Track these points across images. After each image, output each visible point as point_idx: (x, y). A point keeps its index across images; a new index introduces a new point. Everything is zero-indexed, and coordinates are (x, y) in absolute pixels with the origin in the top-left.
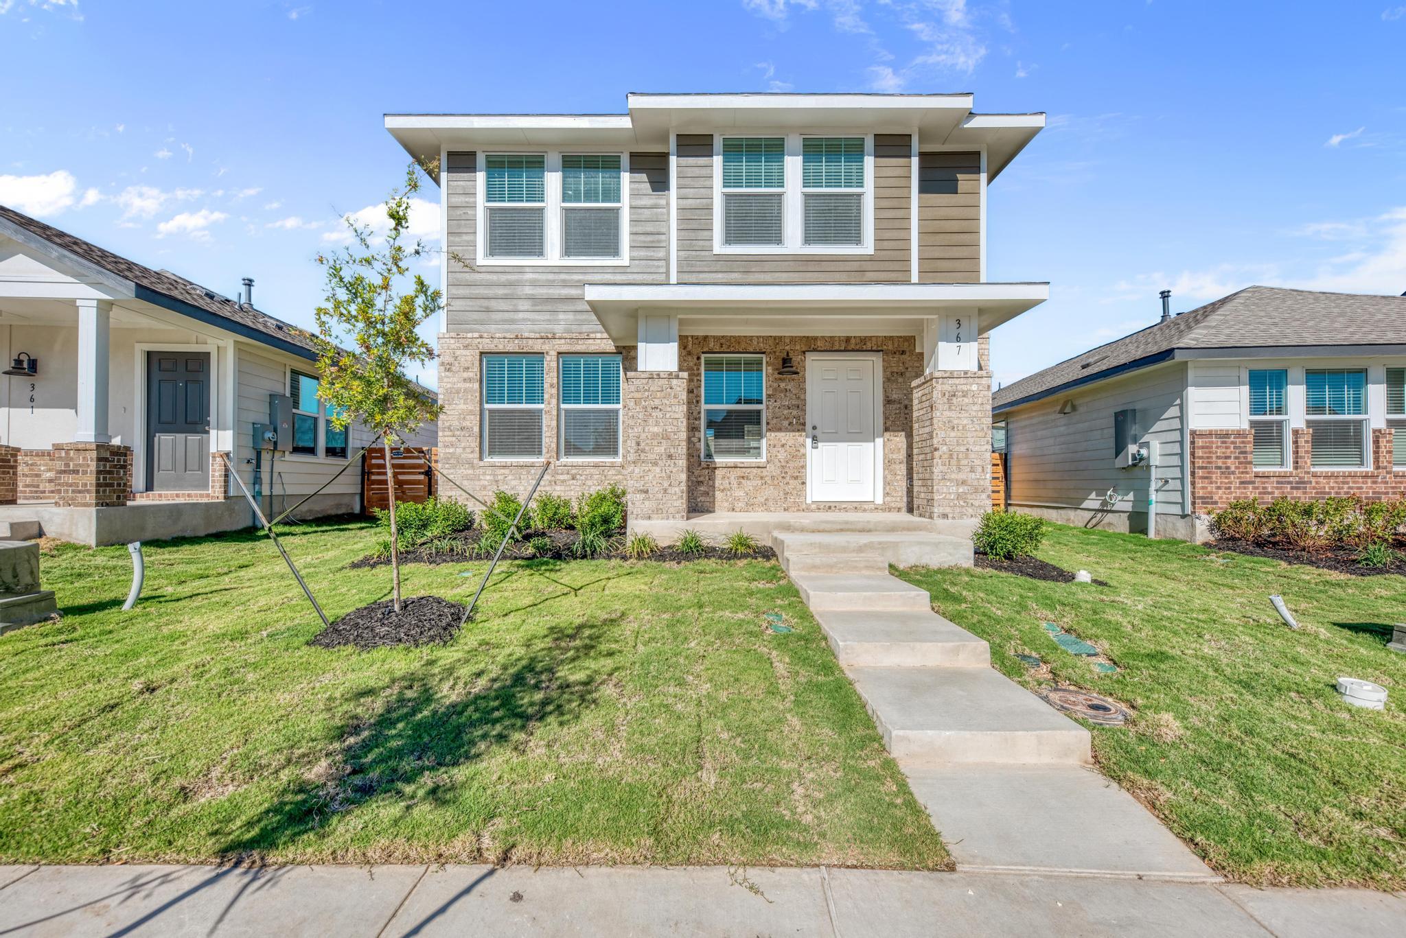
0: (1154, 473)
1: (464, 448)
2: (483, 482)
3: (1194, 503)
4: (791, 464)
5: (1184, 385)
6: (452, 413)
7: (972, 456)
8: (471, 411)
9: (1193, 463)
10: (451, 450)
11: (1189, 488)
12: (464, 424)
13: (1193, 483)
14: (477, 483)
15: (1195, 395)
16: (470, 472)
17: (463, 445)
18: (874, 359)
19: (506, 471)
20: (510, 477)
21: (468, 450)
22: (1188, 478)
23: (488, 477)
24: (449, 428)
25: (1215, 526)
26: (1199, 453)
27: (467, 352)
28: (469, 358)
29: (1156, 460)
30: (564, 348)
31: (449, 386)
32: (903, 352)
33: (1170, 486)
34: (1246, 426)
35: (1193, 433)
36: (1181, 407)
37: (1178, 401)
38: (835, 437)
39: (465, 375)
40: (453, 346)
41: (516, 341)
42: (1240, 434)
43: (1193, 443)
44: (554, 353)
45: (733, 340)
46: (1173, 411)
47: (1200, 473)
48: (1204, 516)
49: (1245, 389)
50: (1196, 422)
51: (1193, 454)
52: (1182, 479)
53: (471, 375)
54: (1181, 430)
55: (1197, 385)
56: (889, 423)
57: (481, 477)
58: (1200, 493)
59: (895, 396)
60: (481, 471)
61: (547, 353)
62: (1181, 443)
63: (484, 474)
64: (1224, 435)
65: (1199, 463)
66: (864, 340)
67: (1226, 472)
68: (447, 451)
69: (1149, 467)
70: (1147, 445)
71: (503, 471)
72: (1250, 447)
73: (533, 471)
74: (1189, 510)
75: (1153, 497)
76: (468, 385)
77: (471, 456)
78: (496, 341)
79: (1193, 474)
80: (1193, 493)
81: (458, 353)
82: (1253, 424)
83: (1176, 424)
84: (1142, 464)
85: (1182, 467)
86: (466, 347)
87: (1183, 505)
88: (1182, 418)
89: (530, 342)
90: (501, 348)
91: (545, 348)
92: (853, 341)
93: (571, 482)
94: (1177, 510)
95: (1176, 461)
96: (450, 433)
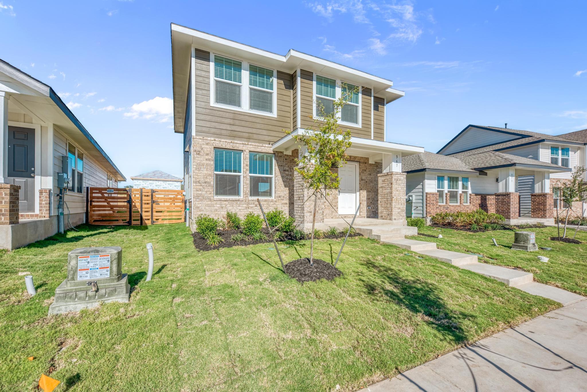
0: (413, 205)
1: (206, 192)
2: (215, 208)
3: (426, 214)
4: (334, 201)
5: (424, 179)
6: (200, 174)
8: (210, 174)
9: (426, 202)
10: (200, 192)
11: (425, 209)
12: (206, 180)
13: (426, 208)
14: (213, 208)
15: (427, 182)
16: (209, 203)
17: (206, 190)
18: (356, 164)
19: (227, 203)
20: (228, 205)
21: (208, 193)
22: (425, 206)
23: (218, 206)
24: (199, 182)
25: (432, 219)
26: (428, 199)
27: (208, 147)
28: (209, 149)
29: (414, 201)
30: (252, 149)
31: (198, 162)
32: (366, 163)
33: (419, 208)
34: (436, 192)
35: (427, 193)
36: (423, 185)
37: (422, 184)
38: (345, 192)
39: (207, 157)
40: (200, 143)
41: (231, 144)
42: (436, 194)
43: (426, 196)
44: (248, 151)
46: (420, 186)
47: (428, 205)
48: (429, 218)
49: (436, 181)
50: (427, 190)
51: (426, 199)
52: (423, 207)
53: (210, 157)
54: (423, 192)
55: (428, 179)
56: (362, 187)
57: (215, 205)
58: (428, 211)
59: (363, 178)
60: (215, 202)
61: (245, 151)
62: (423, 196)
63: (216, 204)
64: (433, 194)
65: (428, 202)
67: (433, 205)
68: (198, 192)
69: (412, 203)
70: (412, 196)
71: (225, 203)
72: (438, 198)
73: (239, 203)
74: (425, 216)
75: (413, 212)
76: (208, 162)
77: (210, 195)
78: (222, 143)
79: (426, 205)
80: (426, 211)
81: (203, 146)
82: (438, 191)
83: (421, 190)
84: (409, 202)
85: (423, 203)
86: (207, 144)
87: (423, 214)
88: (423, 189)
89: (237, 145)
90: (224, 146)
91: (244, 148)
93: (255, 208)
94: (421, 216)
95: (421, 201)
96: (199, 184)
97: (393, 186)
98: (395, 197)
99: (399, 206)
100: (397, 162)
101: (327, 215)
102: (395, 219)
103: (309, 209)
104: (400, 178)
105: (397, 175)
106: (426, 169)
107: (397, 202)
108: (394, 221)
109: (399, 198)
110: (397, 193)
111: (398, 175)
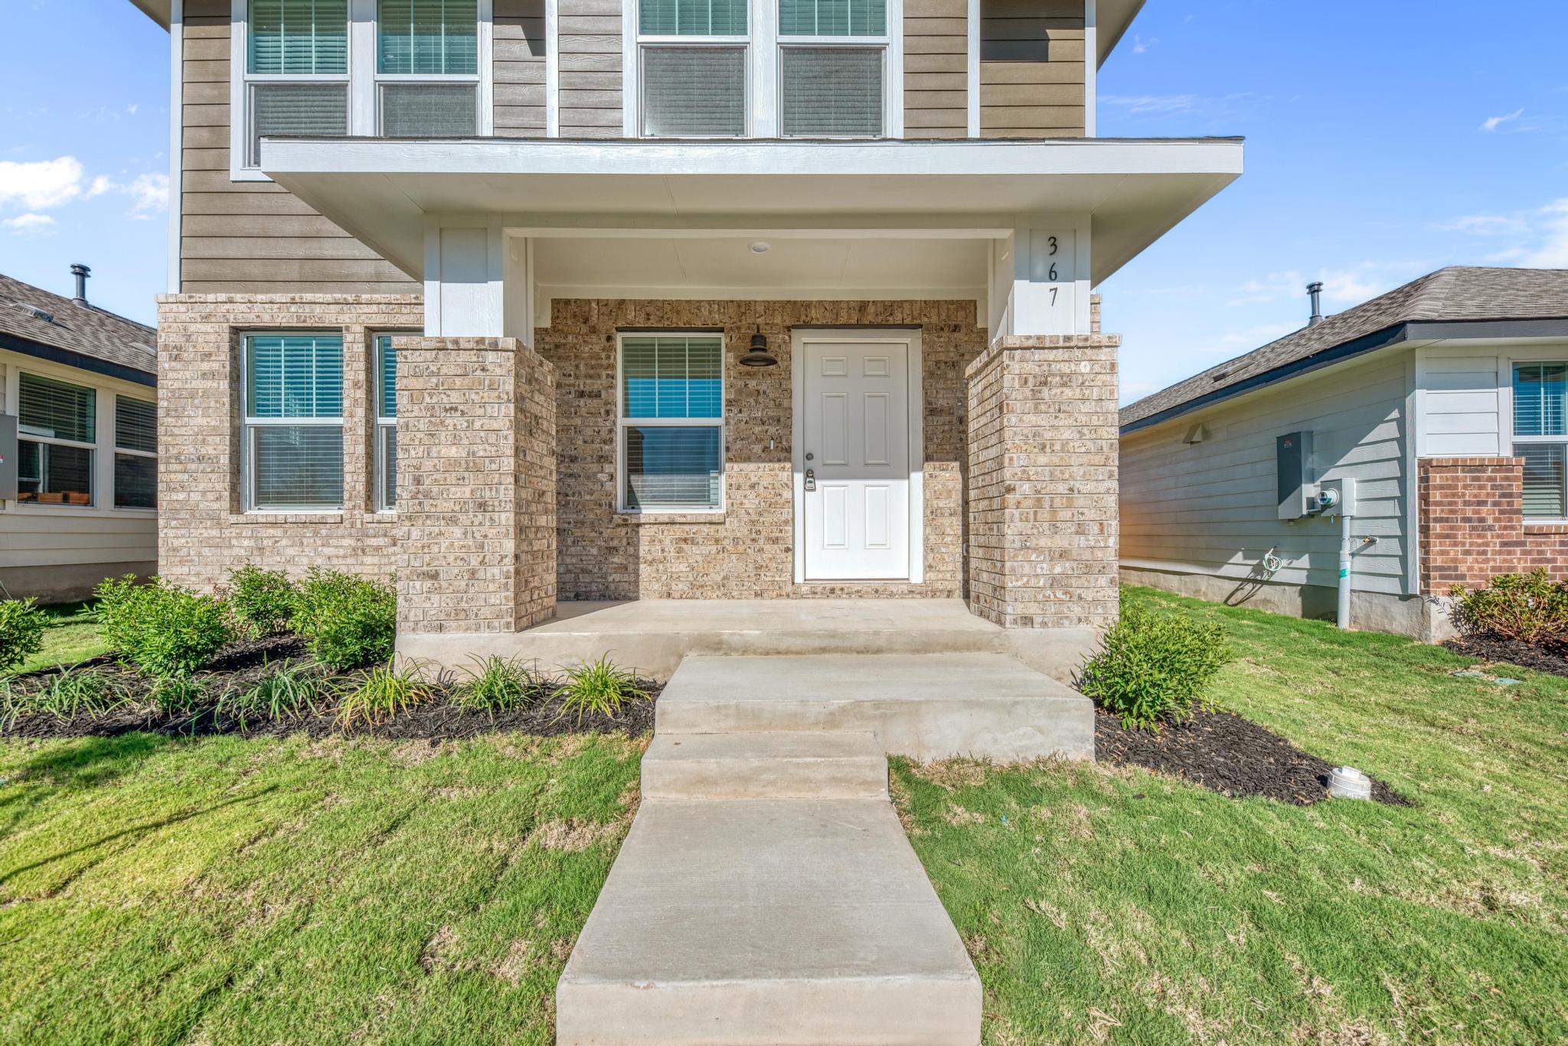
0: (1347, 526)
1: (204, 493)
2: (236, 551)
3: (1425, 578)
4: (767, 518)
5: (1408, 386)
6: (183, 431)
7: (1081, 501)
8: (215, 428)
9: (1425, 512)
10: (181, 496)
11: (1416, 554)
12: (203, 451)
13: (1425, 546)
14: (226, 552)
15: (1425, 402)
16: (215, 533)
17: (201, 487)
18: (908, 340)
19: (278, 532)
20: (284, 542)
21: (211, 496)
22: (1415, 536)
23: (246, 543)
24: (177, 458)
25: (1463, 614)
26: (1436, 496)
27: (208, 328)
28: (212, 338)
29: (1352, 506)
30: (377, 321)
31: (176, 385)
32: (956, 328)
33: (1381, 546)
34: (1507, 452)
35: (1426, 465)
36: (1401, 423)
37: (1395, 414)
38: (844, 471)
39: (205, 366)
40: (183, 317)
41: (293, 308)
42: (1500, 465)
43: (1424, 479)
44: (359, 329)
45: (668, 308)
46: (1387, 430)
47: (1437, 528)
48: (1443, 599)
49: (1507, 393)
50: (1428, 445)
51: (1425, 498)
52: (1403, 540)
53: (215, 366)
54: (1402, 461)
55: (1430, 386)
56: (932, 448)
57: (234, 542)
58: (1437, 561)
59: (942, 402)
60: (234, 531)
61: (347, 328)
62: (1402, 481)
63: (239, 536)
64: (1476, 467)
65: (1436, 512)
66: (890, 307)
67: (1480, 526)
68: (174, 497)
69: (1340, 518)
70: (1337, 484)
71: (271, 531)
72: (1517, 487)
73: (324, 532)
74: (1416, 586)
75: (1347, 564)
76: (209, 384)
77: (216, 506)
78: (257, 308)
79: (1425, 530)
80: (1425, 562)
81: (192, 328)
82: (1519, 450)
83: (1393, 450)
84: (1327, 513)
85: (1403, 520)
86: (206, 319)
87: (1404, 580)
88: (1402, 441)
89: (318, 309)
90: (266, 320)
91: (344, 320)
92: (871, 309)
93: (391, 550)
94: (1394, 587)
95: (1392, 509)
96: (179, 467)
97: (1009, 420)
98: (1026, 487)
99: (1060, 542)
100: (1052, 275)
101: (732, 584)
102: (1027, 621)
103: (427, 558)
104: (1065, 368)
105: (1038, 355)
106: (1403, 324)
107: (1044, 514)
108: (1018, 634)
109: (1062, 488)
110: (1042, 459)
111: (1051, 355)
